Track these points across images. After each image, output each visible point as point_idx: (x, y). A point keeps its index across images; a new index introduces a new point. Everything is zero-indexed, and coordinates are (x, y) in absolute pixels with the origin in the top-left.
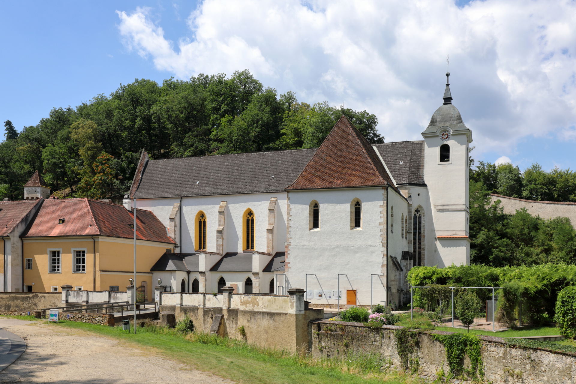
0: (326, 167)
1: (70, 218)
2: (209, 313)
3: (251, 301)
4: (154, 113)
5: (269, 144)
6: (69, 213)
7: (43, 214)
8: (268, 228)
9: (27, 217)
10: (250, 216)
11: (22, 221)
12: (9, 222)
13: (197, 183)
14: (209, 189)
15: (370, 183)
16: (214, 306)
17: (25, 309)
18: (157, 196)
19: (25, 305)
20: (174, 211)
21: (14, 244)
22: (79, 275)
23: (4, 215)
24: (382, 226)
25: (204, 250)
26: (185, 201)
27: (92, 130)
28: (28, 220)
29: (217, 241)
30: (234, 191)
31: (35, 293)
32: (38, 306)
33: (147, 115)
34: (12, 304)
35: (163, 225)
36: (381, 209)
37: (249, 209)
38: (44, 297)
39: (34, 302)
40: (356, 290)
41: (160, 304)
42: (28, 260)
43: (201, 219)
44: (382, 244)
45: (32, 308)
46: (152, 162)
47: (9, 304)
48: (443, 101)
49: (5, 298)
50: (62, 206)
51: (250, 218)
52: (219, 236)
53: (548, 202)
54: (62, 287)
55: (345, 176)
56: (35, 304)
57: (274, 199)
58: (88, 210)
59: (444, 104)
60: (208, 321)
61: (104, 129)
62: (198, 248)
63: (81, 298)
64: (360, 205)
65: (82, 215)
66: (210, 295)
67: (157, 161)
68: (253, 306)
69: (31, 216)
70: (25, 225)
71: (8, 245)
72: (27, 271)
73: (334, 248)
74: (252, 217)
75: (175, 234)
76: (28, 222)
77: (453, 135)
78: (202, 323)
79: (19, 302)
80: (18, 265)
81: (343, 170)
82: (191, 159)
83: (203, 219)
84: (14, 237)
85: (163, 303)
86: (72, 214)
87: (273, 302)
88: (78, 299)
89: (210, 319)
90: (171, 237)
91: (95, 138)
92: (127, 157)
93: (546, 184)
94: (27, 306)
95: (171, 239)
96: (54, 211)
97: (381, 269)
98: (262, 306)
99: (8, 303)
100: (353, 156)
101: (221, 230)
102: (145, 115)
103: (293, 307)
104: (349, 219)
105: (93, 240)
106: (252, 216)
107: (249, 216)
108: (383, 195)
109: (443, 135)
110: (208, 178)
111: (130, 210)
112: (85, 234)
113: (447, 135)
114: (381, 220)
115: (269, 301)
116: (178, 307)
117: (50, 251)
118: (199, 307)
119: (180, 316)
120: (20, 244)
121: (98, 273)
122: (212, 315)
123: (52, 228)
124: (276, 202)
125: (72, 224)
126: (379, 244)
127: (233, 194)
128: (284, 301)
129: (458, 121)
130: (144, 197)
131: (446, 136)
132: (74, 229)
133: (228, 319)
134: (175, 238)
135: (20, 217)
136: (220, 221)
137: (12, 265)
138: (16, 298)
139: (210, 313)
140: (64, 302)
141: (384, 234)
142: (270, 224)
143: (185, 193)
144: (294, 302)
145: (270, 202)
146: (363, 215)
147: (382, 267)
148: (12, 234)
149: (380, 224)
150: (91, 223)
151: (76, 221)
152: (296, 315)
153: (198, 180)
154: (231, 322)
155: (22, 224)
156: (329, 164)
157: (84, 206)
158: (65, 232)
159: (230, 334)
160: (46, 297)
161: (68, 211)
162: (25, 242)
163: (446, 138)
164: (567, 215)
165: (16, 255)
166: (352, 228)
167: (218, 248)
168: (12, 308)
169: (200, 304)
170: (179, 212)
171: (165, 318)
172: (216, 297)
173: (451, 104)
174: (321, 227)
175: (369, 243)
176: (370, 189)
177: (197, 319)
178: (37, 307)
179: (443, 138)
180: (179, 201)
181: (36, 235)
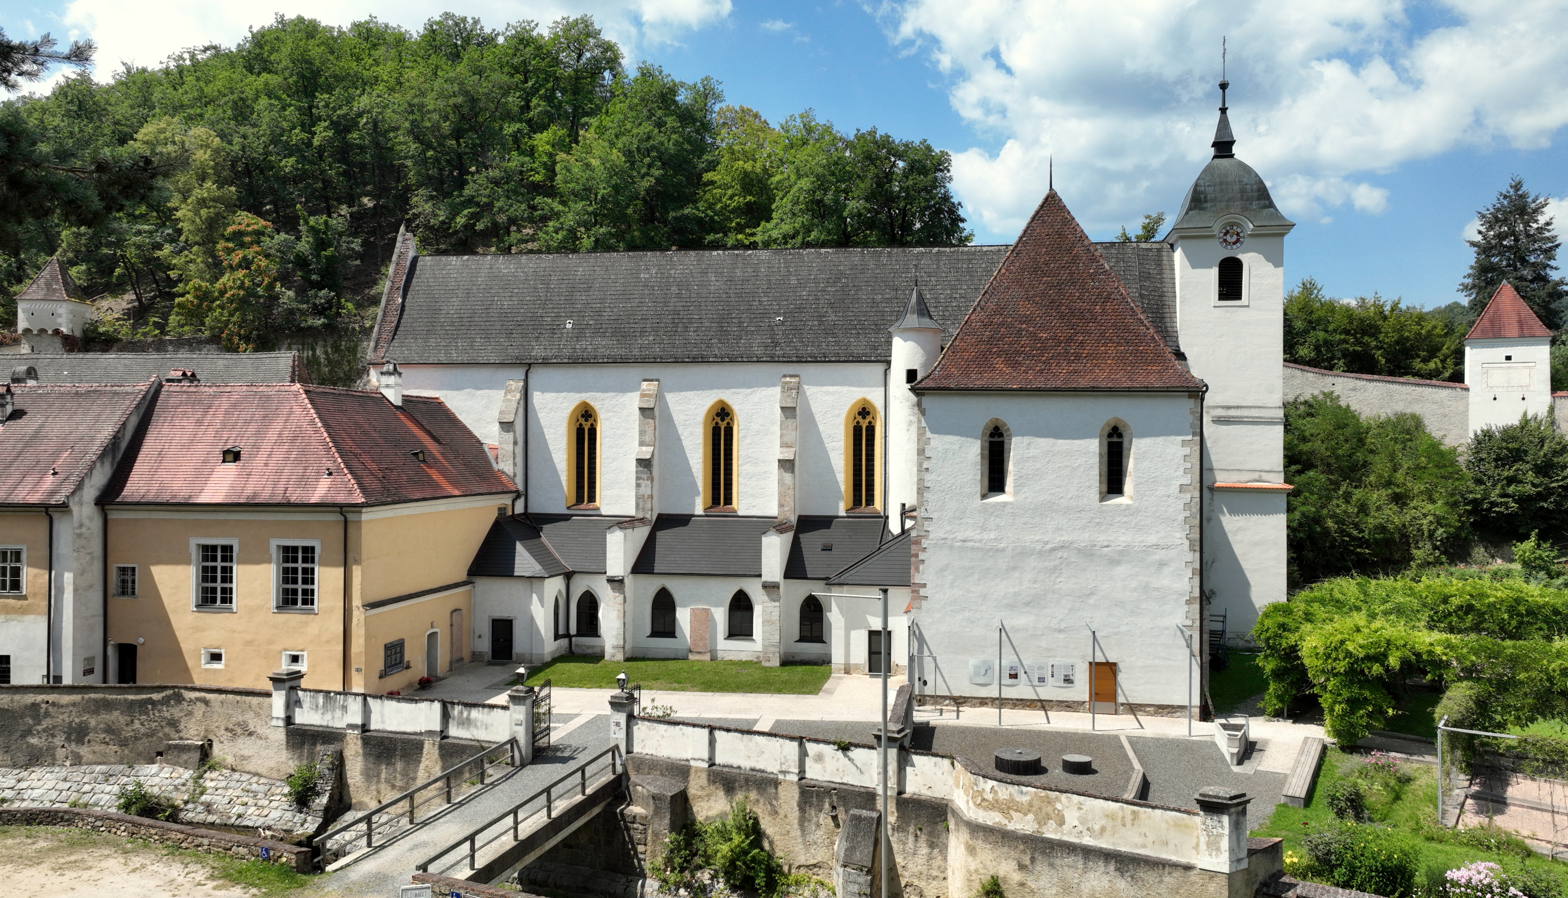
0: (1021, 330)
1: (256, 447)
2: (823, 802)
3: (1031, 805)
4: (364, 112)
5: (682, 207)
6: (252, 428)
7: (165, 430)
8: (782, 457)
9: (116, 439)
10: (723, 420)
11: (102, 457)
12: (57, 454)
13: (569, 326)
14: (604, 345)
15: (1154, 381)
16: (838, 780)
17: (136, 738)
18: (454, 356)
19: (137, 725)
20: (509, 400)
21: (81, 526)
22: (292, 618)
23: (37, 432)
24: (1189, 496)
25: (592, 505)
26: (538, 376)
27: (209, 152)
28: (119, 448)
29: (638, 486)
30: (679, 352)
31: (173, 687)
32: (182, 727)
33: (344, 116)
34: (93, 723)
35: (475, 437)
36: (1187, 450)
37: (722, 402)
38: (206, 702)
39: (167, 715)
40: (1115, 664)
41: (629, 752)
42: (123, 570)
43: (584, 423)
44: (1187, 543)
45: (161, 734)
46: (427, 261)
47: (82, 722)
48: (1212, 152)
49: (67, 706)
50: (225, 406)
51: (723, 425)
52: (642, 472)
53: (1369, 377)
54: (271, 679)
55: (1078, 357)
56: (173, 724)
57: (793, 380)
58: (313, 421)
59: (1215, 157)
60: (818, 825)
61: (236, 148)
62: (573, 500)
63: (338, 713)
64: (1120, 435)
65: (294, 439)
66: (822, 747)
67: (444, 258)
68: (1042, 821)
69: (128, 435)
70: (112, 464)
71: (64, 530)
72: (119, 604)
73: (1053, 550)
74: (728, 423)
75: (515, 464)
76: (120, 455)
77: (1251, 236)
78: (796, 826)
79: (116, 717)
80: (91, 586)
81: (1070, 340)
82: (540, 258)
83: (589, 423)
84: (81, 504)
85: (637, 749)
86: (260, 434)
87: (1128, 821)
88: (328, 716)
89: (824, 819)
90: (503, 472)
91: (217, 173)
92: (313, 230)
93: (1356, 333)
94: (143, 730)
95: (504, 478)
96: (199, 422)
97: (1186, 608)
98: (1080, 828)
99: (77, 720)
100: (1095, 303)
101: (648, 457)
102: (339, 116)
103: (1218, 849)
104: (1095, 472)
105: (342, 518)
106: (727, 420)
107: (718, 419)
108: (1192, 413)
109: (1225, 234)
110: (599, 312)
111: (400, 404)
112: (314, 500)
113: (1238, 234)
114: (1186, 480)
115: (1111, 816)
116: (698, 770)
117: (198, 545)
118: (781, 777)
119: (709, 796)
120: (96, 525)
121: (358, 615)
122: (834, 808)
123: (202, 475)
124: (798, 388)
125: (266, 465)
126: (1180, 542)
127: (677, 361)
128: (1177, 825)
129: (1262, 202)
130: (417, 360)
131: (1235, 237)
132: (275, 484)
133: (897, 829)
134: (515, 475)
135: (93, 439)
136: (642, 433)
137: (76, 590)
138: (108, 706)
139: (827, 800)
140: (281, 723)
141: (1195, 518)
142: (784, 445)
143: (538, 351)
144: (1221, 835)
145: (783, 387)
146: (1136, 464)
147: (1189, 602)
148: (77, 499)
149: (1182, 488)
150: (329, 464)
151: (278, 455)
152: (1230, 876)
153: (570, 317)
154: (911, 839)
155: (103, 463)
156: (1028, 320)
157: (297, 410)
158: (249, 491)
159: (906, 874)
160: (213, 704)
161: (247, 423)
162: (113, 515)
163: (1234, 243)
164: (1416, 409)
165: (88, 558)
166: (1102, 499)
167: (641, 504)
168: (91, 736)
169: (784, 768)
170: (522, 403)
171: (666, 804)
172: (850, 754)
173: (1232, 156)
174: (1016, 493)
175: (1152, 539)
176: (1155, 396)
177: (776, 813)
178: (178, 731)
179: (1225, 241)
180: (520, 373)
181: (150, 498)
